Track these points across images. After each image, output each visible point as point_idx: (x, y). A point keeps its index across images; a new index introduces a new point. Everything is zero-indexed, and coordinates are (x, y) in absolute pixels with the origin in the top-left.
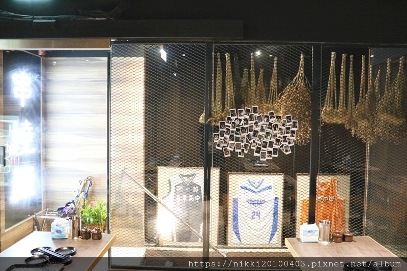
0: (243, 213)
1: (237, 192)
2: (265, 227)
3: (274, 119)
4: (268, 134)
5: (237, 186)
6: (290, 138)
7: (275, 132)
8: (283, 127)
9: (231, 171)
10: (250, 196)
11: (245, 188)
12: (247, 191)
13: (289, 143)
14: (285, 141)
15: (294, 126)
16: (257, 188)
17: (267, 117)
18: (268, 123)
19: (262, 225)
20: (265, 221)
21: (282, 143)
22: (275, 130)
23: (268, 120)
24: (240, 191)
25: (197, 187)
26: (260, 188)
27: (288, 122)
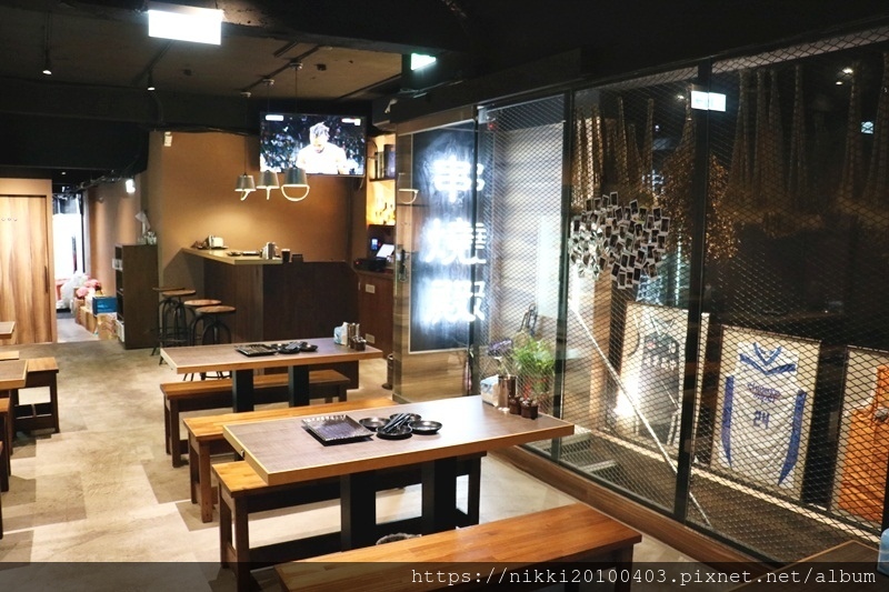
0: (741, 413)
1: (732, 366)
2: (774, 450)
3: (637, 215)
4: (629, 241)
5: (734, 353)
6: (658, 250)
7: (638, 238)
8: (648, 230)
9: (731, 324)
10: (756, 378)
11: (747, 360)
12: (750, 367)
13: (657, 260)
14: (650, 256)
15: (664, 228)
16: (766, 363)
17: (628, 210)
18: (629, 222)
19: (768, 445)
20: (775, 437)
21: (647, 260)
22: (638, 234)
23: (629, 218)
24: (739, 364)
25: (674, 345)
26: (774, 365)
27: (656, 220)
